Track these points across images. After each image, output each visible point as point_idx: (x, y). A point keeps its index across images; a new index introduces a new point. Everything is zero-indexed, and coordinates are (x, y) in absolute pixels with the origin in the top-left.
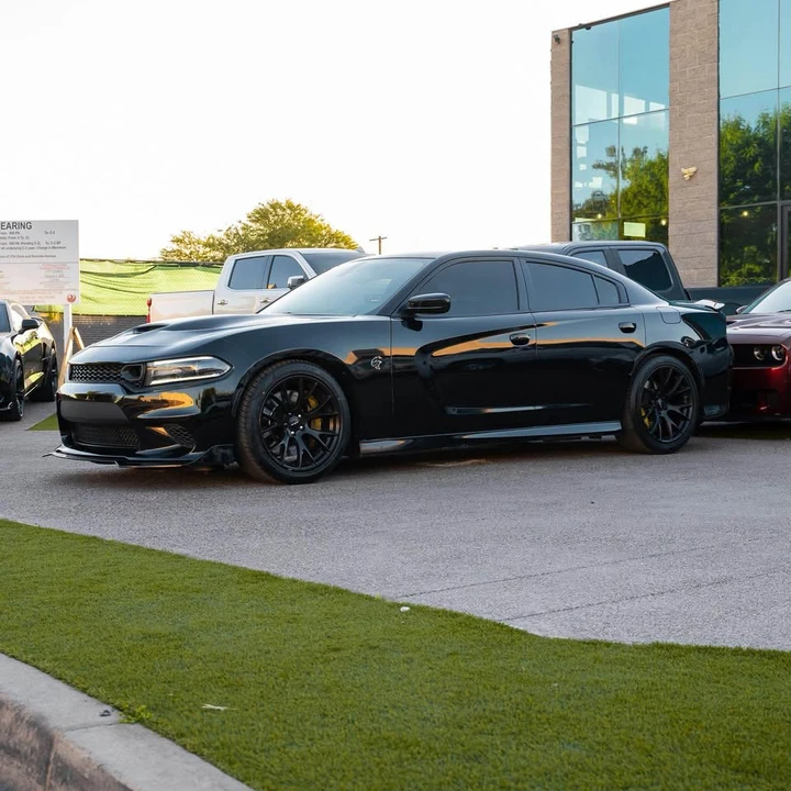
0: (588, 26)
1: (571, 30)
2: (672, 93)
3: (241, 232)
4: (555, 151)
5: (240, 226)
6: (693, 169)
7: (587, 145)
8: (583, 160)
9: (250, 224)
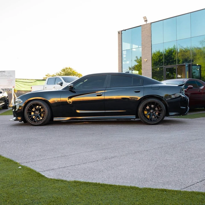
0: (125, 30)
1: (122, 31)
2: (142, 44)
3: (59, 74)
4: (119, 56)
5: (59, 72)
6: (147, 59)
7: (126, 55)
8: (125, 58)
9: (61, 72)
